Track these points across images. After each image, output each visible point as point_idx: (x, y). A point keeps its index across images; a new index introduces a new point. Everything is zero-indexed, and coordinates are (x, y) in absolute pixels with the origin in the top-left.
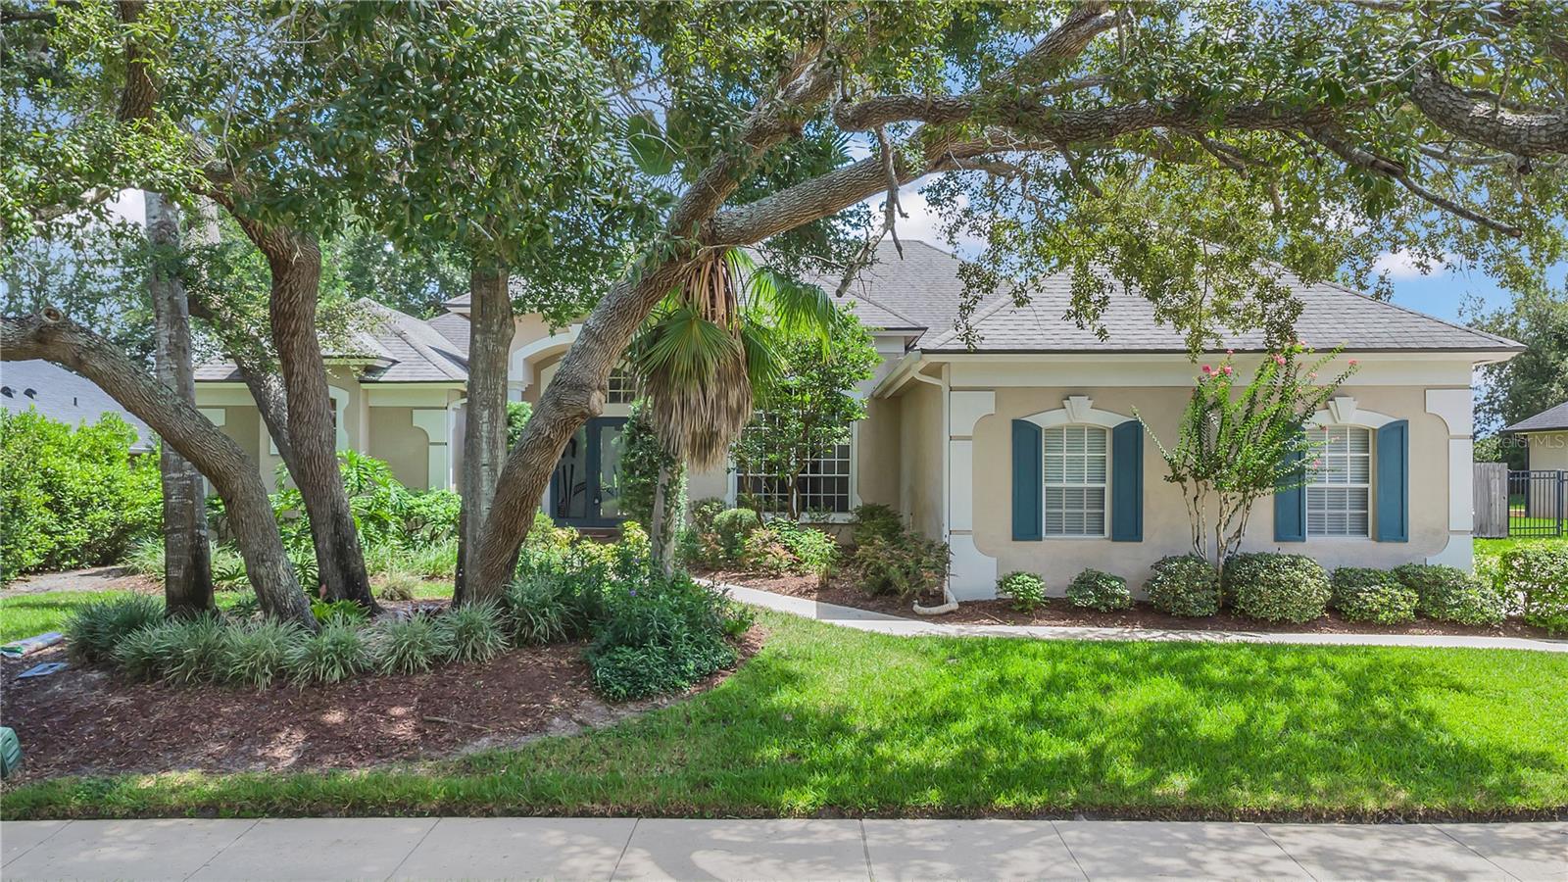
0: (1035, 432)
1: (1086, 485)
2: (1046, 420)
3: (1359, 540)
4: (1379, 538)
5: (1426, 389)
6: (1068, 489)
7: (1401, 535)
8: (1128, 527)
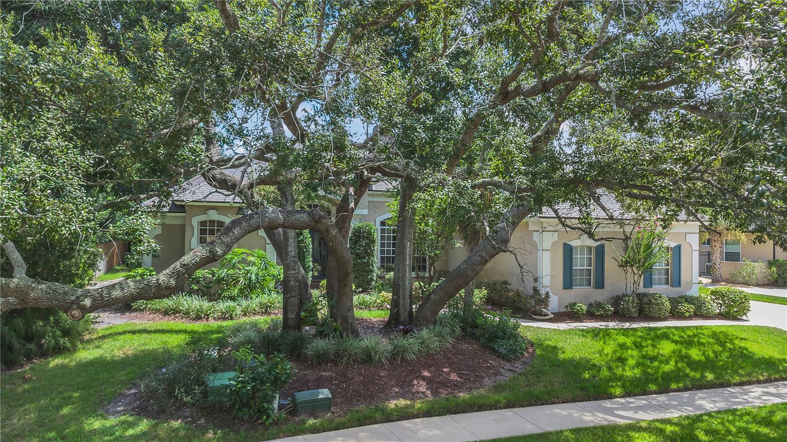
0: (571, 248)
1: (585, 268)
2: (575, 243)
3: (666, 287)
4: (672, 286)
5: (686, 233)
6: (579, 269)
7: (679, 285)
8: (600, 284)
